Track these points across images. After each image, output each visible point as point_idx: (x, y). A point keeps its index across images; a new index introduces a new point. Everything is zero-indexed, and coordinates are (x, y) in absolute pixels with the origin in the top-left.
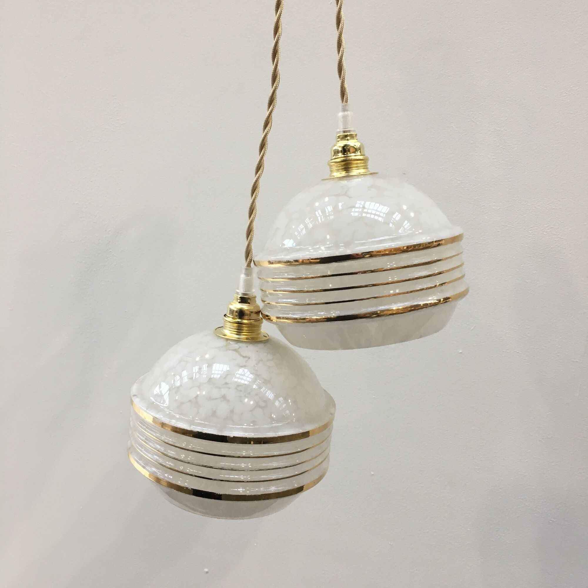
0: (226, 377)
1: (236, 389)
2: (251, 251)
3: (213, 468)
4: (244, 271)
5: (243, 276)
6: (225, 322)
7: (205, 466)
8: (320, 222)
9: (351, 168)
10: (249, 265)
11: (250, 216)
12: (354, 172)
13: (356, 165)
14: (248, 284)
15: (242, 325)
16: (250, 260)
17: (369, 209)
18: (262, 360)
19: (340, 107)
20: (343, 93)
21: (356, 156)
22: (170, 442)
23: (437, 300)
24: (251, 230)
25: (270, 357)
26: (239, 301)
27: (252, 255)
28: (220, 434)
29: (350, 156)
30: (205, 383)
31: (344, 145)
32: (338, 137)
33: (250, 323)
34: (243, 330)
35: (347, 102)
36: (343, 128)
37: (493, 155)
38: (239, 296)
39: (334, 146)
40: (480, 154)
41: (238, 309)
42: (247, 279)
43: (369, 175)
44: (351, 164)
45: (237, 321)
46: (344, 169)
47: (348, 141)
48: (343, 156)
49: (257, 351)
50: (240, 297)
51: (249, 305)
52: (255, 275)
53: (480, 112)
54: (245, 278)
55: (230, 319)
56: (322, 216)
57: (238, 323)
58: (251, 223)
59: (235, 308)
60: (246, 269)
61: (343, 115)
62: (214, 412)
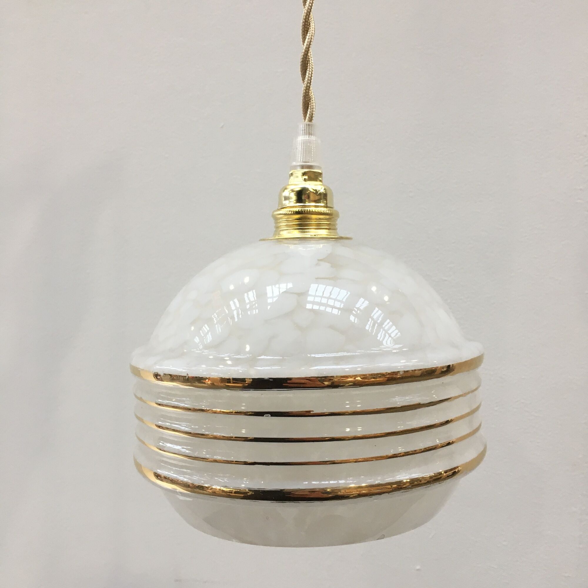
9: (308, 225)
19: (300, 127)
20: (307, 105)
21: (317, 206)
32: (291, 175)
35: (311, 120)
36: (302, 161)
39: (284, 191)
46: (299, 227)
48: (297, 204)
61: (304, 140)
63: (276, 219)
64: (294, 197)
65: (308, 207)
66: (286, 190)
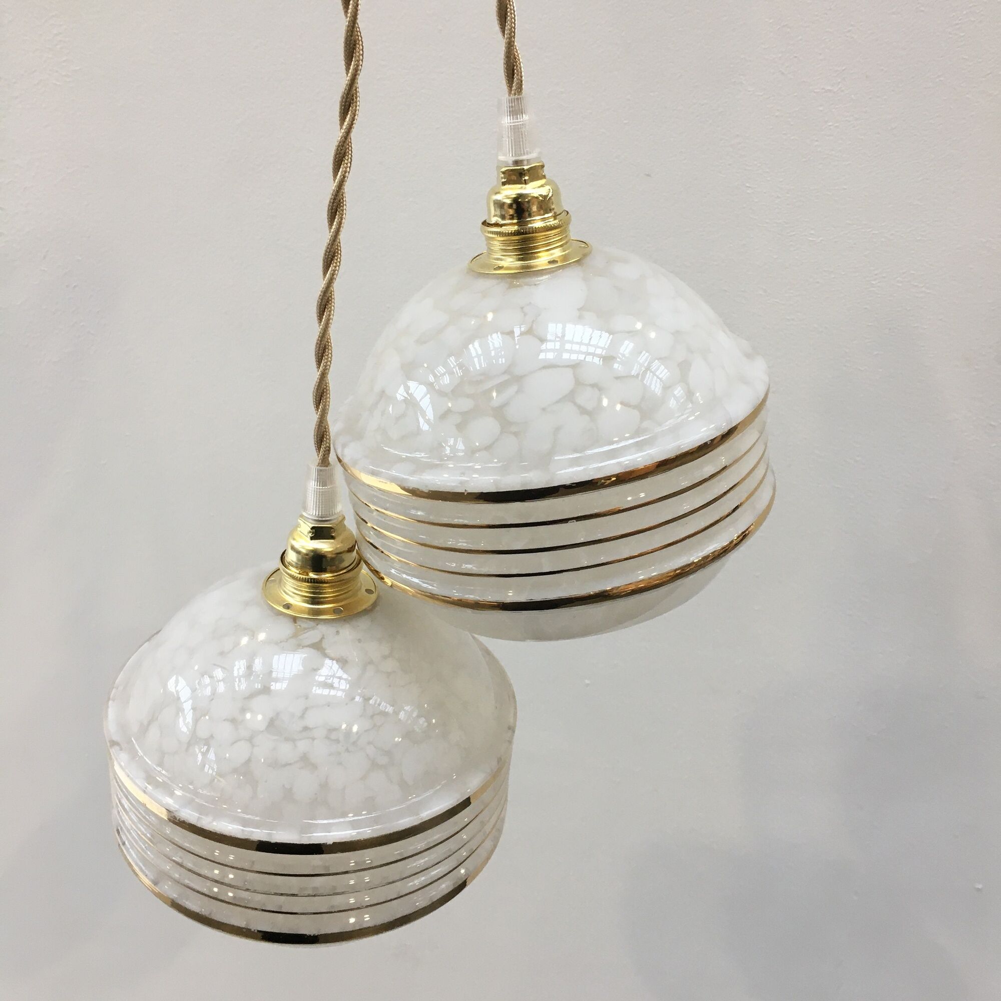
0: (304, 714)
1: (327, 738)
4: (314, 474)
5: (312, 486)
9: (535, 248)
10: (324, 462)
11: (319, 362)
12: (542, 260)
13: (545, 241)
14: (327, 499)
15: (320, 584)
18: (371, 662)
19: (505, 107)
20: (512, 70)
24: (323, 391)
25: (385, 648)
26: (310, 535)
29: (533, 222)
30: (262, 731)
31: (518, 194)
32: (502, 175)
33: (336, 577)
34: (322, 594)
35: (519, 90)
36: (513, 154)
37: (816, 139)
38: (310, 526)
39: (495, 195)
40: (792, 138)
41: (308, 550)
42: (323, 490)
44: (533, 240)
45: (310, 577)
46: (520, 251)
47: (527, 186)
49: (359, 641)
50: (313, 528)
51: (333, 541)
53: (795, 55)
54: (318, 488)
55: (294, 571)
57: (312, 581)
58: (323, 376)
60: (319, 471)
61: (510, 124)
62: (288, 794)
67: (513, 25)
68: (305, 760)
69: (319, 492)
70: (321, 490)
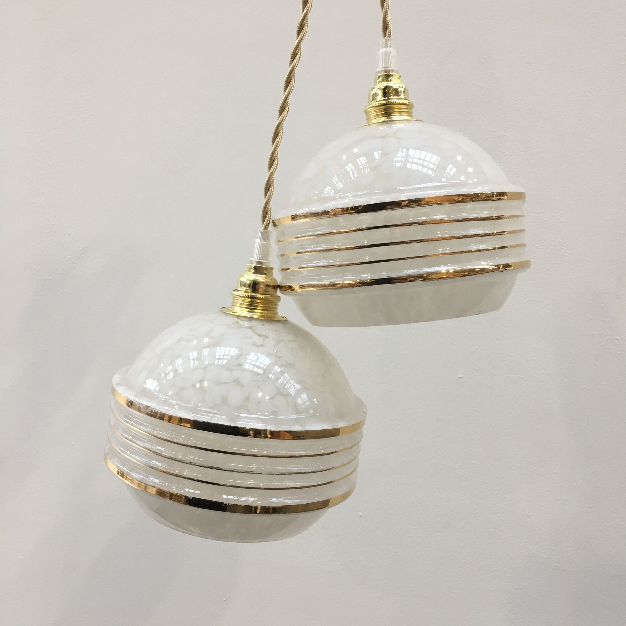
2: (269, 211)
3: (222, 470)
4: (260, 234)
5: (258, 241)
6: (235, 297)
7: (212, 468)
8: (353, 178)
9: (393, 113)
10: (266, 228)
11: (270, 168)
12: (396, 117)
13: (399, 110)
14: (265, 251)
15: (256, 300)
16: (268, 221)
17: (413, 158)
18: (282, 341)
20: (385, 27)
21: (398, 99)
22: (166, 437)
23: (495, 266)
25: (291, 337)
26: (253, 271)
27: (270, 216)
28: (233, 425)
29: (392, 99)
31: (385, 86)
32: (378, 78)
33: (266, 298)
34: (256, 306)
35: (390, 36)
36: (383, 67)
38: (253, 265)
41: (251, 280)
42: (264, 244)
43: (415, 121)
44: (393, 108)
45: (251, 295)
46: (385, 115)
47: (390, 82)
48: (383, 98)
49: (276, 330)
50: (254, 267)
51: (266, 276)
52: (273, 241)
54: (262, 243)
55: (242, 294)
56: (354, 170)
57: (251, 297)
58: (271, 176)
59: (248, 280)
60: (263, 233)
61: (384, 51)
62: (224, 399)
63: (367, 112)
64: (380, 93)
65: (390, 100)
66: (374, 89)
67: (387, 10)
68: (237, 381)
69: (261, 245)
70: (262, 244)
